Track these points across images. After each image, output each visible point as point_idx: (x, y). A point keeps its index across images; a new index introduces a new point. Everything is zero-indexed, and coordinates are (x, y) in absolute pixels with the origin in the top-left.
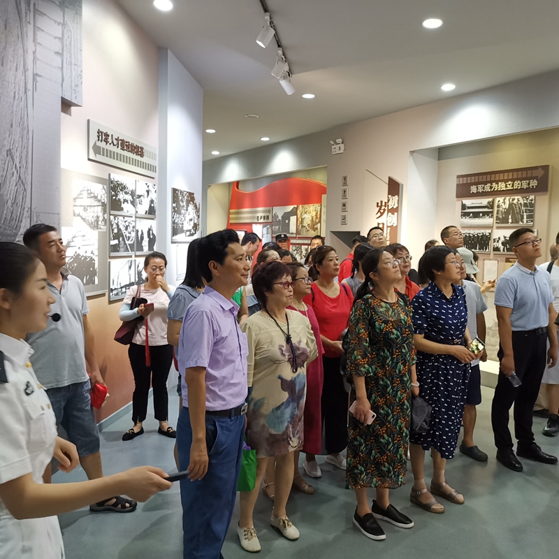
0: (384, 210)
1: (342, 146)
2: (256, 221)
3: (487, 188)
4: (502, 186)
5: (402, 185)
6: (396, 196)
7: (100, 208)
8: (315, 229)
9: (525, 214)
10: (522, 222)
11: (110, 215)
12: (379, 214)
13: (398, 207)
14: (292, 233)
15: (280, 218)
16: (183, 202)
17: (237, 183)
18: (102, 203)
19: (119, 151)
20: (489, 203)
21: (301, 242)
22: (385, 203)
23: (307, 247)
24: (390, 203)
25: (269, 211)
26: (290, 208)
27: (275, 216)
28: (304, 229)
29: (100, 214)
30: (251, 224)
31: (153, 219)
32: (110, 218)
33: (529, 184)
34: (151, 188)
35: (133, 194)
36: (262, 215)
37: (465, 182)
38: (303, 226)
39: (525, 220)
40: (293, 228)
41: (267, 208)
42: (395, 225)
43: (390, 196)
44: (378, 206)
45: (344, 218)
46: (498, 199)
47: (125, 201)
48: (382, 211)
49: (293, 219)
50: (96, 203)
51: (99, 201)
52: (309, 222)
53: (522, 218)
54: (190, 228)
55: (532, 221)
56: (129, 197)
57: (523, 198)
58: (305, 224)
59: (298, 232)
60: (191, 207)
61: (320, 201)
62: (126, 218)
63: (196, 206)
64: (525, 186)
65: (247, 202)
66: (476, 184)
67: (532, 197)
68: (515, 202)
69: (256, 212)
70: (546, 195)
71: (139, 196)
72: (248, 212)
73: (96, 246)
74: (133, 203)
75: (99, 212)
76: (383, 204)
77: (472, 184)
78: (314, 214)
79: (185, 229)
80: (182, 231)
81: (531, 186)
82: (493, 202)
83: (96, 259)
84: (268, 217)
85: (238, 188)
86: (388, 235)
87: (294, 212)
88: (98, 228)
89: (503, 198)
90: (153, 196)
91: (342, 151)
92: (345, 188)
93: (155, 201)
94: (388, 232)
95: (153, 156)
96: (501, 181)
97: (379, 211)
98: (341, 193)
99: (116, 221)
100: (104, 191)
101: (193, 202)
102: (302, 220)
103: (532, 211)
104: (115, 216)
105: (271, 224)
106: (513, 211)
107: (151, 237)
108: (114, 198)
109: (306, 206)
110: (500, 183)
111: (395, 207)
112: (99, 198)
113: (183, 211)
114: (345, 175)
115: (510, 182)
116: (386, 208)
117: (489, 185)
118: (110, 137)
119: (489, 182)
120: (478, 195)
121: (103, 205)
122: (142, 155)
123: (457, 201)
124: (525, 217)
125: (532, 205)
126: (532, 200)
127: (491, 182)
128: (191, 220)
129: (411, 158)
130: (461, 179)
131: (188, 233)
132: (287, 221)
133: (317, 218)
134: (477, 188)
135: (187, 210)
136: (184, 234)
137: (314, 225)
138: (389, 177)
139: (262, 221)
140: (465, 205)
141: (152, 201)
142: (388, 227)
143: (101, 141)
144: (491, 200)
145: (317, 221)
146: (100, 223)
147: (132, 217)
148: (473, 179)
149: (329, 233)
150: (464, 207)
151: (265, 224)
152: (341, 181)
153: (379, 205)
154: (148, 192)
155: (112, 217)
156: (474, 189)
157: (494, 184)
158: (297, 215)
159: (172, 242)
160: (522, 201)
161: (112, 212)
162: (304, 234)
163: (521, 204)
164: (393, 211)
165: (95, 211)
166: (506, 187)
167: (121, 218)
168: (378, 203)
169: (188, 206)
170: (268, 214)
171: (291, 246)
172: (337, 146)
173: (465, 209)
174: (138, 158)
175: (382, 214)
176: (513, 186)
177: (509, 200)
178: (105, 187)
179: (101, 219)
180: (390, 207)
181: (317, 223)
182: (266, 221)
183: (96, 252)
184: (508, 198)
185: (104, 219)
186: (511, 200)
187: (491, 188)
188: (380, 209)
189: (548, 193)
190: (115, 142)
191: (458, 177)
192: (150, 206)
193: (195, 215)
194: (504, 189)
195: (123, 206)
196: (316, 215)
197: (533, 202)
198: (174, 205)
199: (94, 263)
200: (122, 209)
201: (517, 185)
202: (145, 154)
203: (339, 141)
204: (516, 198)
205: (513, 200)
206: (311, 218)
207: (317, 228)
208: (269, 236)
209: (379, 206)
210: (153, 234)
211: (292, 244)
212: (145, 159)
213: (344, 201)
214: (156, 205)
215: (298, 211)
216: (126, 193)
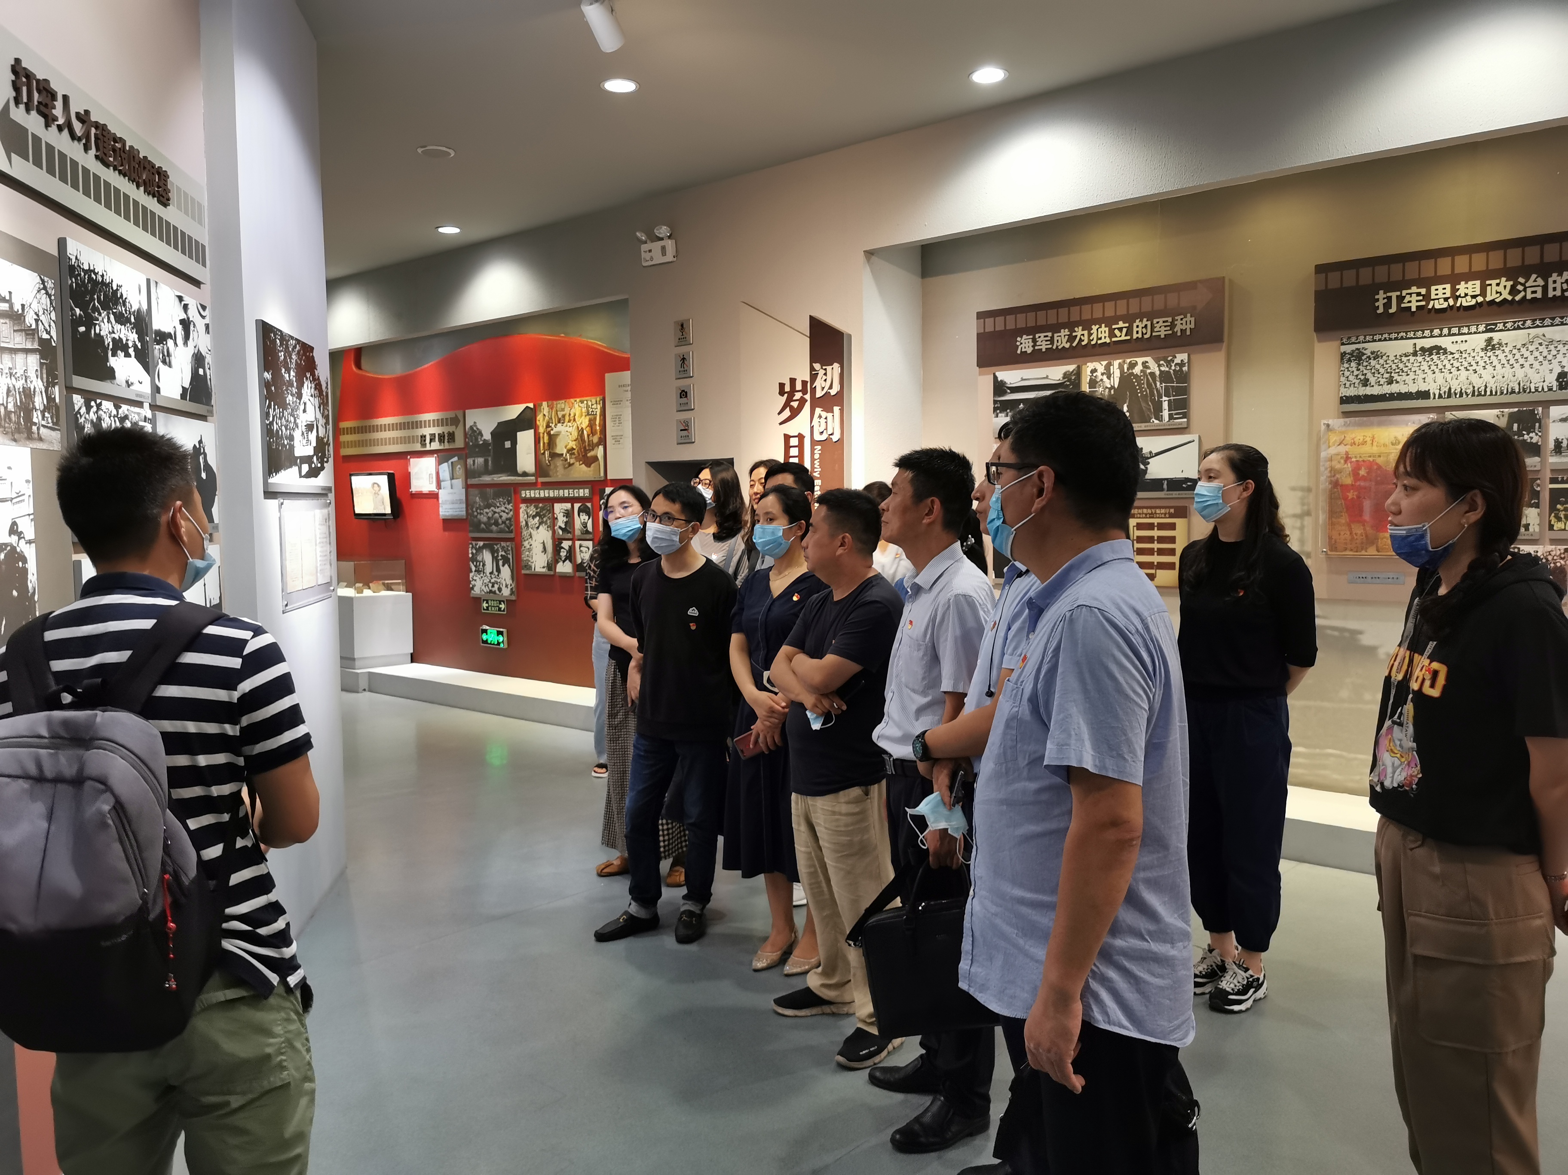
0: (802, 401)
1: (670, 244)
2: (418, 447)
3: (1062, 340)
4: (1101, 334)
5: (850, 336)
6: (836, 366)
7: (33, 361)
8: (590, 461)
9: (1164, 398)
10: (1159, 418)
11: (71, 390)
12: (787, 413)
13: (840, 393)
14: (525, 474)
15: (487, 436)
16: (288, 371)
17: (358, 353)
18: (42, 341)
19: (88, 160)
20: (1066, 375)
21: (552, 493)
22: (804, 383)
23: (569, 505)
24: (818, 383)
25: (455, 421)
26: (513, 411)
27: (475, 433)
28: (559, 463)
29: (38, 384)
30: (404, 456)
31: (203, 418)
32: (70, 403)
33: (1172, 325)
34: (193, 314)
35: (141, 322)
36: (436, 430)
37: (1000, 327)
38: (554, 455)
39: (1166, 414)
40: (526, 460)
41: (450, 414)
42: (835, 438)
43: (817, 366)
44: (782, 392)
45: (686, 428)
46: (1091, 366)
47: (120, 346)
48: (795, 404)
49: (525, 439)
50: (19, 341)
51: (30, 333)
52: (573, 444)
53: (1158, 408)
54: (309, 451)
55: (1185, 415)
56: (129, 336)
57: (1157, 360)
58: (561, 449)
59: (541, 469)
60: (308, 390)
61: (600, 390)
62: (125, 409)
63: (318, 386)
64: (1162, 331)
65: (388, 398)
66: (1032, 331)
67: (1182, 357)
68: (1137, 370)
69: (418, 425)
70: (1220, 350)
71: (162, 337)
72: (393, 427)
73: (27, 507)
74: (143, 357)
75: (32, 374)
76: (799, 387)
77: (1021, 332)
78: (584, 422)
79: (298, 453)
80: (293, 461)
81: (1178, 329)
82: (1078, 373)
83: (30, 552)
84: (452, 437)
85: (358, 365)
86: (817, 463)
87: (526, 421)
88: (30, 437)
89: (1104, 363)
90: (201, 340)
91: (669, 257)
92: (683, 350)
93: (208, 359)
94: (817, 456)
95: (192, 209)
96: (1099, 322)
97: (787, 404)
98: (672, 365)
99: (93, 416)
100: (45, 300)
101: (313, 374)
102: (552, 439)
103: (1185, 391)
104: (89, 397)
105: (463, 454)
106: (1134, 393)
107: (204, 475)
108: (82, 329)
109: (561, 404)
110: (1094, 328)
111: (833, 392)
112: (30, 319)
113: (290, 399)
114: (681, 317)
115: (1121, 324)
116: (808, 397)
117: (1065, 332)
118: (59, 104)
119: (1064, 326)
120: (1037, 357)
121: (45, 349)
122: (164, 201)
123: (980, 374)
124: (1165, 405)
125: (1183, 377)
126: (1182, 364)
127: (1071, 326)
128: (310, 427)
129: (868, 269)
130: (989, 321)
131: (305, 468)
132: (508, 444)
133: (593, 433)
134: (1034, 341)
135: (299, 396)
136: (295, 469)
137: (586, 451)
138: (812, 318)
139: (436, 446)
140: (1002, 383)
141: (198, 359)
142: (814, 443)
143: (28, 110)
144: (1071, 368)
145: (595, 439)
146: (36, 417)
147: (139, 404)
148: (1021, 321)
149: (643, 467)
150: (1000, 388)
151: (443, 456)
152: (671, 334)
153: (787, 388)
154: (186, 324)
155: (78, 400)
156: (1025, 344)
157: (1079, 332)
158: (536, 428)
159: (270, 494)
160: (1154, 368)
161: (79, 382)
162: (559, 474)
163: (1152, 374)
164: (828, 402)
165: (20, 372)
166: (1112, 334)
167: (107, 405)
168: (782, 385)
169: (300, 386)
170: (451, 429)
171: (523, 507)
172: (656, 246)
173: (1004, 393)
174: (152, 204)
175: (795, 413)
176: (1129, 332)
177: (1121, 367)
178: (50, 284)
179: (39, 401)
180: (819, 394)
181: (593, 446)
182: (447, 446)
183: (28, 529)
184: (1116, 363)
185: (50, 405)
186: (1126, 367)
187: (1071, 338)
188: (790, 399)
189: (1225, 345)
190: (78, 127)
191: (981, 315)
192: (195, 376)
193: (319, 416)
194: (1108, 340)
195: (113, 362)
196: (591, 424)
197: (1185, 369)
198: (267, 376)
199: (25, 571)
200: (109, 374)
201: (1139, 328)
202: (173, 195)
203: (663, 231)
204: (1140, 360)
205: (1132, 366)
206: (575, 434)
207: (596, 459)
208: (459, 483)
209: (788, 391)
210: (208, 468)
211: (529, 501)
212: (171, 214)
213: (683, 383)
214: (211, 373)
215: (540, 417)
216: (121, 319)
